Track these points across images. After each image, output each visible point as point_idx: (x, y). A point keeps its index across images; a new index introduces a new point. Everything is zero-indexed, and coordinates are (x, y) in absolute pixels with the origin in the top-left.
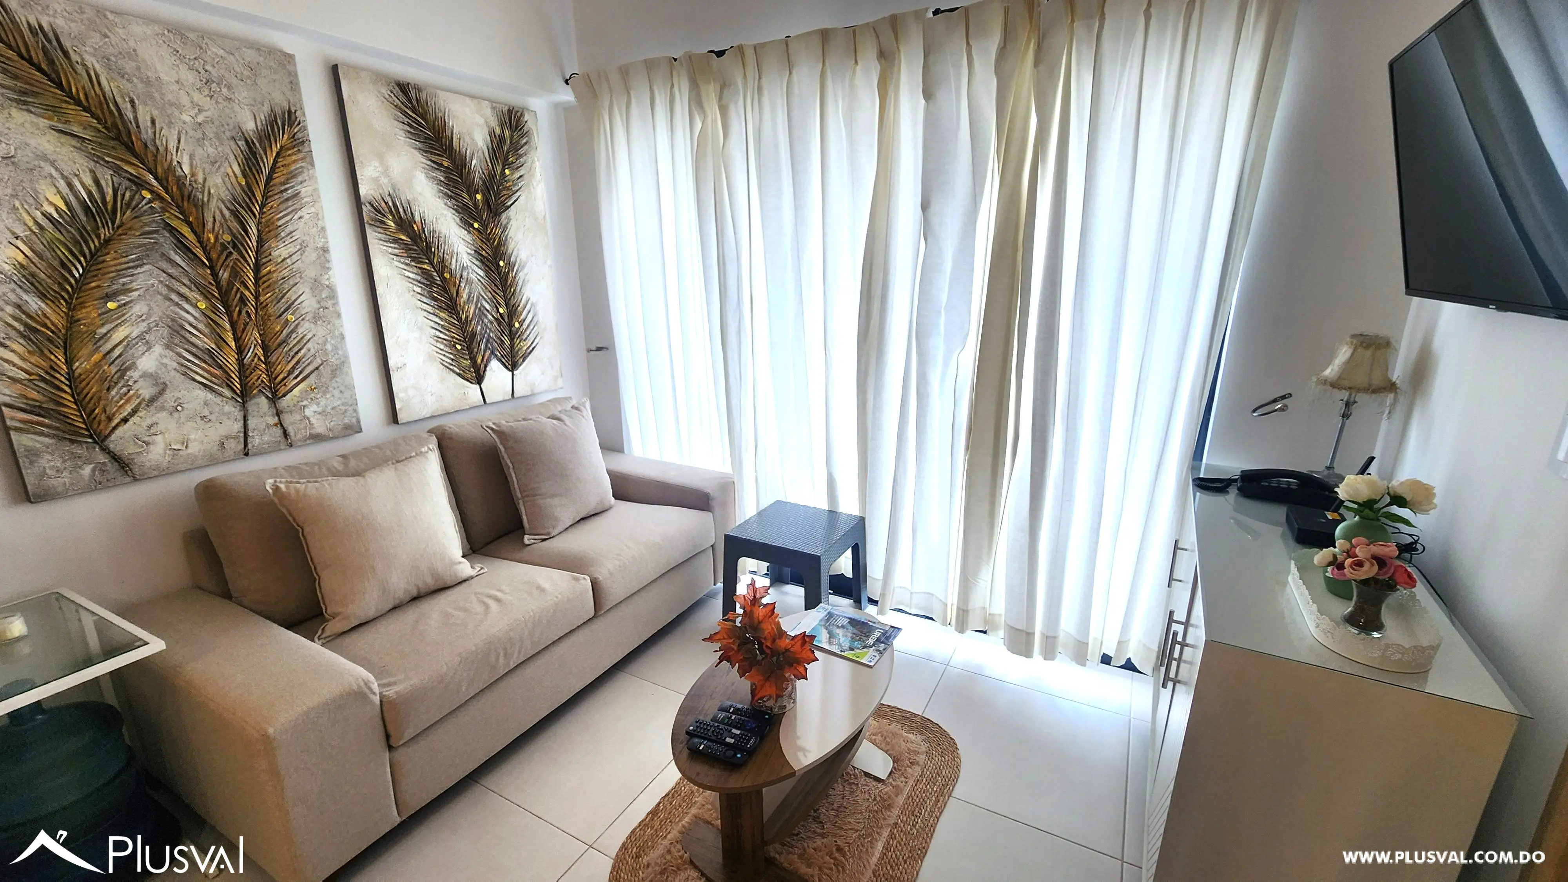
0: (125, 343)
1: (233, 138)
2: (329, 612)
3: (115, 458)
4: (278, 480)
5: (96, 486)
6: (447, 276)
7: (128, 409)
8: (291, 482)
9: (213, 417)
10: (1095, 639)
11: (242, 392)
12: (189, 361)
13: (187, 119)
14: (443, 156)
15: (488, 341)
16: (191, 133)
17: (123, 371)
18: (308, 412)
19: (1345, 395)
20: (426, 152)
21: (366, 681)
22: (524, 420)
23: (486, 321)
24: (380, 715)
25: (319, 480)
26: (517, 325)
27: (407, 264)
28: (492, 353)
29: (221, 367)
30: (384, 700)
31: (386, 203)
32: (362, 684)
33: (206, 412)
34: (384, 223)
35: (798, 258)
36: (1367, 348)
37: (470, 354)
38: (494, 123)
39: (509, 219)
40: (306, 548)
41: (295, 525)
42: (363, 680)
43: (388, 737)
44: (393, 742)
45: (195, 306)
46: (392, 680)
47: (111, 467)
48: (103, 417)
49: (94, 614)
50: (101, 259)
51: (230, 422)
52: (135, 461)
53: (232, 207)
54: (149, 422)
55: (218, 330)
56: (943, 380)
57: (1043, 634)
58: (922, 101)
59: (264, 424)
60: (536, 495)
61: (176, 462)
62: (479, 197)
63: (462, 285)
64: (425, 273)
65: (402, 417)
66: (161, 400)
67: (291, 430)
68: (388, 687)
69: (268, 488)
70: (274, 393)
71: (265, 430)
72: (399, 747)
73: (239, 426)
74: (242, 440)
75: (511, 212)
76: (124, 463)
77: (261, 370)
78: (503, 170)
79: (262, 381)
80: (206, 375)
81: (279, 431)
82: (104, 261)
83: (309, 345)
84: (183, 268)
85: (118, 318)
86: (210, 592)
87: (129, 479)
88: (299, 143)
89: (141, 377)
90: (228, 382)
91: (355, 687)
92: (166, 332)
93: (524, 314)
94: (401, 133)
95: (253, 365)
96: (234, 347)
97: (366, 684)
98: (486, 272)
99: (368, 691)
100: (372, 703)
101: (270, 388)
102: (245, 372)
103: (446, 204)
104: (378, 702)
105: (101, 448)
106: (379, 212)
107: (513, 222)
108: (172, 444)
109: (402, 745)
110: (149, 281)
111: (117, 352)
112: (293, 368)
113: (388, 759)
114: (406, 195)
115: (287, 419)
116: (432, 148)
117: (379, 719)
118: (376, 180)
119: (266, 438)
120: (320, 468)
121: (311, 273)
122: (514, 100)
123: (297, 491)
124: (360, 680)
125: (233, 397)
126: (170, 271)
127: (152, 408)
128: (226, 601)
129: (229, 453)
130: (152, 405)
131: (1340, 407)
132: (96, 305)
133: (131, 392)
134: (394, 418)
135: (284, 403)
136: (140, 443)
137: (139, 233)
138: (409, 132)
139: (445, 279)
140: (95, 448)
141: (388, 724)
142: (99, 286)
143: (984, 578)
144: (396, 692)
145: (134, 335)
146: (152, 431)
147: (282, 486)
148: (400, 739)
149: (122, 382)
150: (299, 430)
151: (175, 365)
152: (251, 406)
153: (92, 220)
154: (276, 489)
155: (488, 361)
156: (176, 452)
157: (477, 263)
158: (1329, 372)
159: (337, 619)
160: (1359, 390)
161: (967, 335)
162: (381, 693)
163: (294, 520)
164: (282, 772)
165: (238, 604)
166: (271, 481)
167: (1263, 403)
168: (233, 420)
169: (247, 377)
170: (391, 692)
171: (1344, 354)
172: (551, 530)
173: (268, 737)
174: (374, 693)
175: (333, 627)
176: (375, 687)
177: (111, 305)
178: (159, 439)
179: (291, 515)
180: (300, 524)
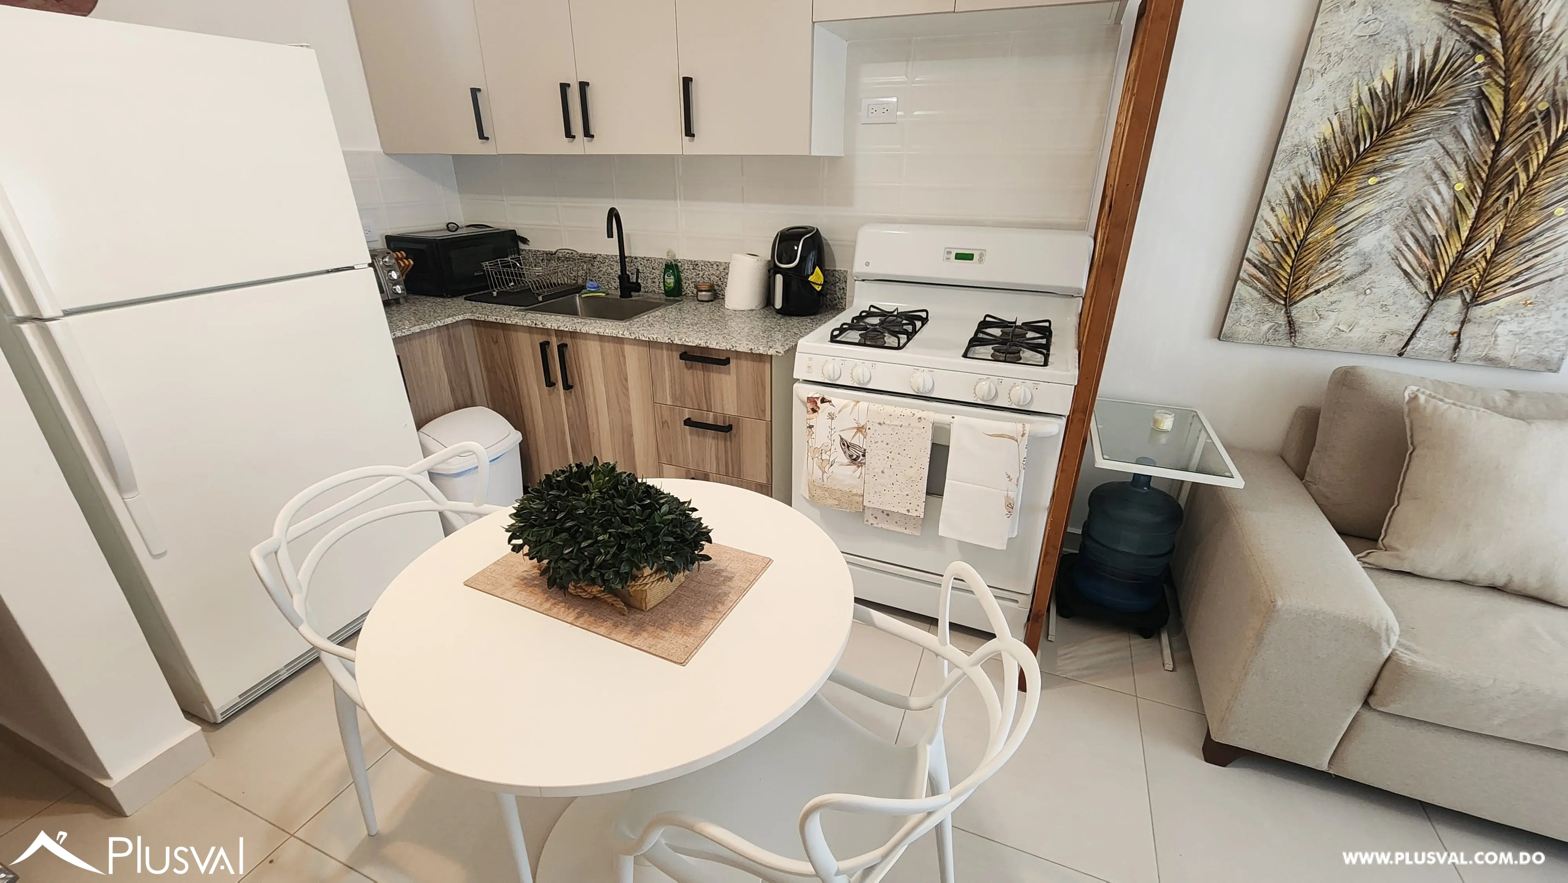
0: (1361, 220)
2: (1385, 541)
3: (1291, 323)
4: (1422, 390)
5: (1265, 342)
7: (1326, 283)
8: (1434, 397)
9: (1392, 308)
11: (1439, 289)
12: (1407, 245)
17: (1343, 246)
21: (1389, 627)
24: (1379, 667)
25: (1469, 406)
29: (1435, 257)
30: (1394, 658)
32: (1384, 627)
33: (1390, 301)
40: (1404, 470)
41: (1409, 442)
42: (1387, 626)
43: (1371, 692)
44: (1372, 701)
45: (1452, 186)
46: (1414, 646)
47: (1284, 329)
48: (1303, 285)
49: (1209, 437)
50: (1391, 133)
51: (1406, 317)
52: (1303, 330)
54: (1334, 299)
55: (1459, 216)
59: (1441, 329)
61: (1334, 341)
66: (1357, 280)
67: (1464, 345)
68: (1406, 649)
69: (1406, 394)
70: (1474, 298)
71: (1436, 336)
72: (1375, 710)
73: (1412, 324)
74: (1406, 339)
76: (1294, 329)
77: (1478, 269)
79: (1471, 282)
80: (1414, 263)
81: (1452, 341)
82: (1393, 135)
84: (1466, 144)
85: (1370, 194)
86: (1289, 466)
87: (1289, 344)
89: (1356, 254)
90: (1432, 275)
91: (1374, 625)
92: (1404, 212)
95: (1473, 261)
96: (1464, 239)
97: (1387, 630)
99: (1384, 638)
100: (1379, 650)
101: (1475, 290)
102: (1457, 267)
104: (1386, 656)
105: (1286, 312)
108: (1340, 325)
109: (1379, 711)
110: (1423, 157)
111: (1349, 227)
112: (1520, 273)
113: (1356, 711)
115: (1470, 331)
117: (1376, 670)
119: (1432, 344)
120: (1475, 395)
123: (1436, 408)
124: (1385, 622)
125: (1426, 293)
126: (1450, 147)
127: (1347, 285)
128: (1298, 480)
129: (1385, 348)
130: (1347, 283)
132: (1360, 179)
133: (1338, 267)
135: (1477, 312)
136: (1316, 315)
137: (1443, 105)
140: (1282, 310)
141: (1380, 682)
142: (1373, 161)
144: (1413, 662)
145: (1374, 212)
146: (1332, 307)
147: (1422, 398)
148: (1383, 706)
149: (1336, 256)
150: (1476, 346)
151: (1391, 247)
152: (1438, 306)
153: (1408, 91)
154: (1414, 398)
156: (1339, 332)
159: (1389, 553)
162: (1394, 650)
163: (1412, 436)
164: (1266, 641)
165: (1305, 487)
166: (1415, 388)
168: (1409, 316)
169: (1457, 274)
170: (1406, 657)
173: (1274, 606)
174: (1389, 644)
175: (1378, 557)
176: (1394, 639)
177: (1372, 181)
178: (1333, 316)
179: (1411, 429)
180: (1415, 443)
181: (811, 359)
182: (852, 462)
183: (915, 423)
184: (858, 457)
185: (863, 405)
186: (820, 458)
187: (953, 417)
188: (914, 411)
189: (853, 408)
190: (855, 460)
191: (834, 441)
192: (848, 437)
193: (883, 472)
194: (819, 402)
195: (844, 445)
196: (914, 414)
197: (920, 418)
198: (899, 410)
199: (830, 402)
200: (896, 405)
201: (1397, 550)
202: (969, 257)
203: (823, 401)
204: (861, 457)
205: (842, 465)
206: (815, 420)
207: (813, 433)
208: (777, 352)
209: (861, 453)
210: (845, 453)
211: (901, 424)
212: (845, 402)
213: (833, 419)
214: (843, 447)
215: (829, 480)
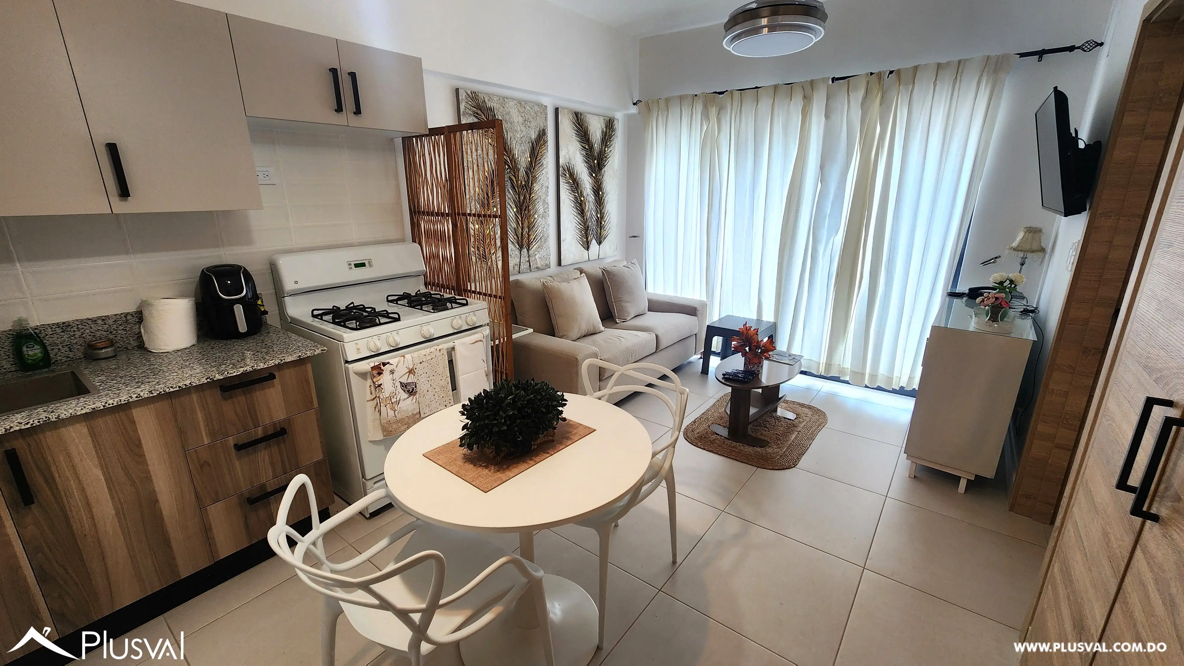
1: (529, 142)
2: (560, 335)
4: (544, 280)
6: (582, 199)
8: (548, 282)
9: (513, 256)
10: (897, 377)
11: (521, 246)
12: (509, 232)
13: (518, 136)
14: (585, 144)
15: (593, 230)
16: (519, 141)
18: (537, 257)
19: (1021, 254)
20: (581, 142)
21: (597, 351)
22: (614, 266)
23: (593, 220)
26: (603, 223)
27: (570, 193)
28: (594, 236)
29: (517, 236)
31: (567, 166)
34: (565, 175)
35: (753, 190)
36: (1030, 233)
37: (586, 236)
38: (604, 127)
39: (604, 171)
40: (550, 309)
41: (548, 299)
43: (600, 375)
45: (513, 210)
53: (526, 170)
55: (518, 221)
56: (825, 250)
57: (870, 374)
58: (823, 119)
59: (525, 260)
60: (622, 301)
62: (596, 162)
63: (587, 203)
64: (576, 197)
65: (563, 263)
67: (531, 264)
69: (540, 284)
70: (529, 248)
71: (525, 262)
72: (603, 380)
73: (519, 260)
74: (519, 266)
75: (605, 169)
77: (527, 238)
78: (605, 148)
79: (526, 242)
80: (513, 238)
81: (528, 264)
83: (540, 228)
88: (545, 142)
90: (518, 242)
93: (606, 218)
94: (574, 134)
95: (525, 235)
96: (521, 228)
98: (595, 197)
99: (598, 355)
101: (528, 245)
102: (522, 238)
103: (585, 166)
106: (564, 170)
107: (606, 173)
112: (535, 237)
114: (573, 162)
115: (532, 259)
116: (583, 140)
118: (565, 156)
119: (525, 266)
121: (543, 198)
122: (610, 114)
123: (550, 285)
125: (519, 249)
129: (515, 271)
131: (1020, 260)
134: (559, 263)
135: (531, 252)
138: (576, 134)
139: (581, 200)
143: (841, 349)
147: (545, 283)
150: (534, 264)
152: (523, 252)
154: (543, 284)
155: (592, 240)
157: (592, 193)
158: (1015, 244)
160: (1028, 251)
161: (839, 228)
163: (549, 297)
166: (542, 280)
167: (987, 260)
168: (517, 258)
169: (523, 240)
171: (1021, 235)
172: (627, 318)
177: (495, 209)
179: (548, 295)
180: (551, 298)
181: (357, 344)
182: (410, 394)
183: (439, 354)
184: (413, 389)
185: (408, 356)
186: (390, 403)
187: (454, 342)
188: (436, 347)
189: (404, 361)
190: (412, 392)
191: (396, 387)
192: (404, 380)
193: (428, 391)
194: (382, 366)
195: (403, 386)
196: (436, 349)
197: (440, 350)
198: (428, 350)
199: (389, 363)
200: (424, 349)
201: (566, 335)
202: (363, 265)
203: (384, 364)
204: (415, 389)
205: (404, 400)
206: (382, 379)
207: (382, 389)
208: (322, 350)
209: (414, 386)
210: (404, 391)
211: (431, 357)
212: (396, 360)
213: (393, 373)
214: (403, 388)
215: (399, 415)
